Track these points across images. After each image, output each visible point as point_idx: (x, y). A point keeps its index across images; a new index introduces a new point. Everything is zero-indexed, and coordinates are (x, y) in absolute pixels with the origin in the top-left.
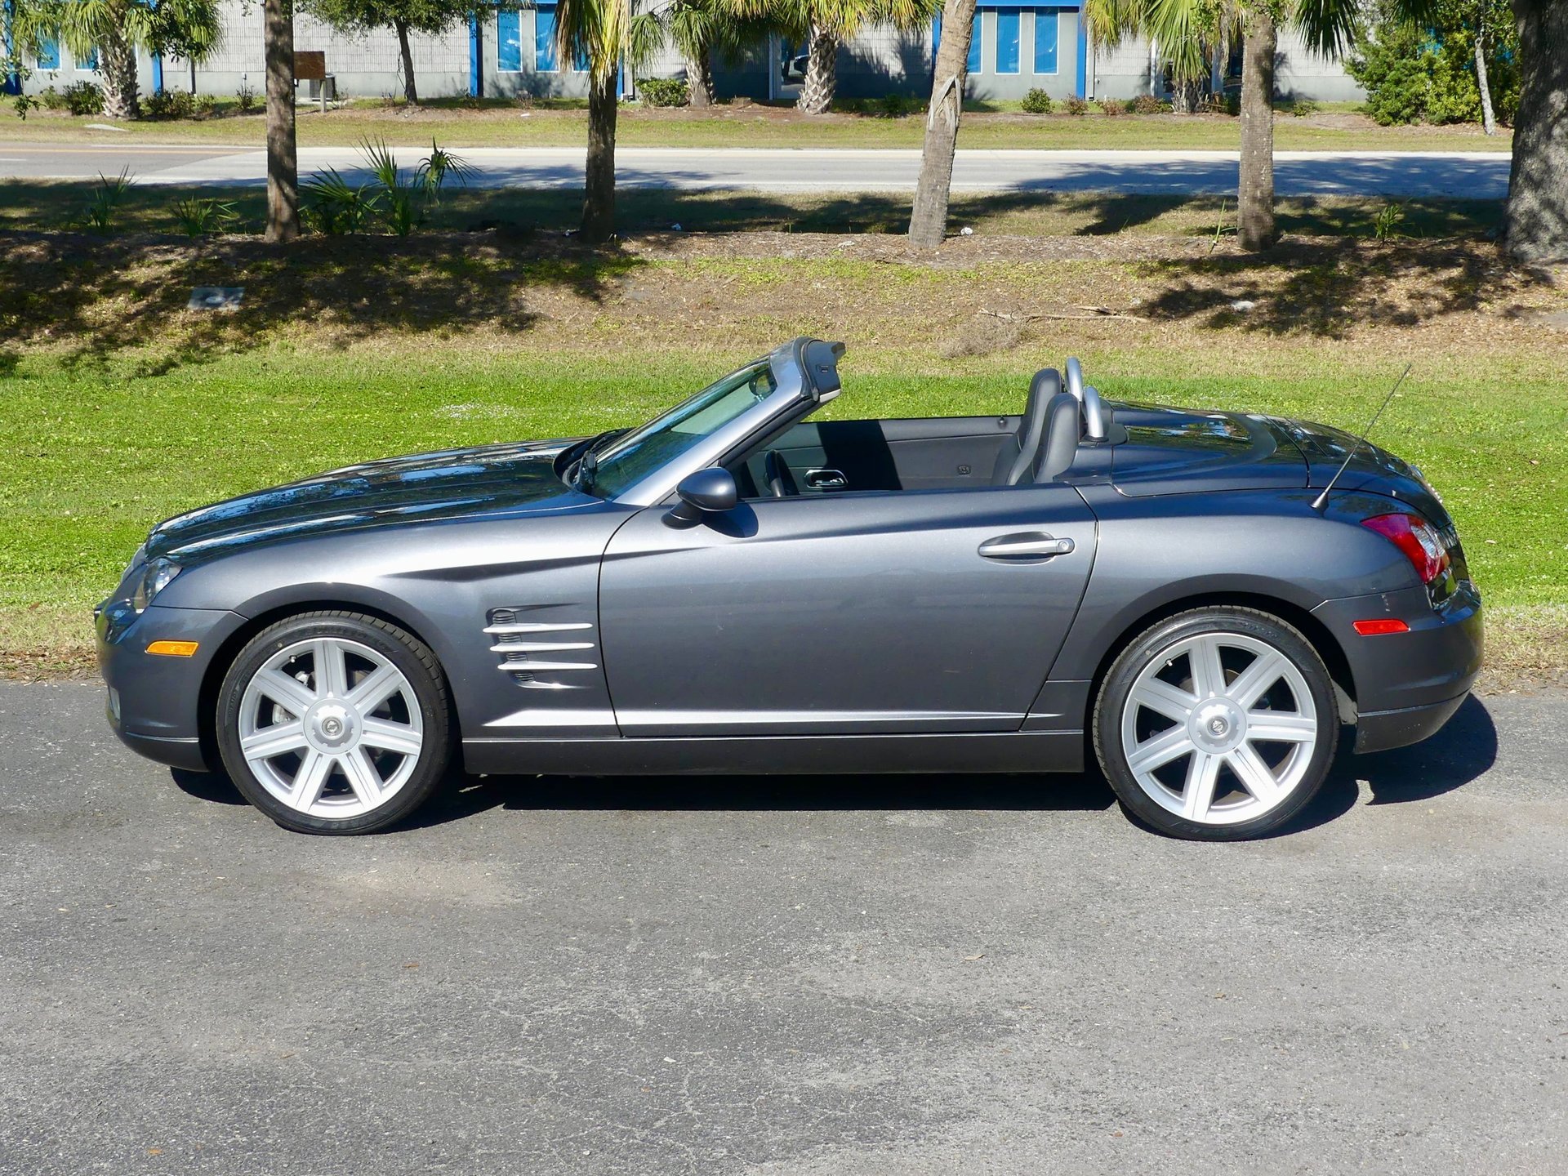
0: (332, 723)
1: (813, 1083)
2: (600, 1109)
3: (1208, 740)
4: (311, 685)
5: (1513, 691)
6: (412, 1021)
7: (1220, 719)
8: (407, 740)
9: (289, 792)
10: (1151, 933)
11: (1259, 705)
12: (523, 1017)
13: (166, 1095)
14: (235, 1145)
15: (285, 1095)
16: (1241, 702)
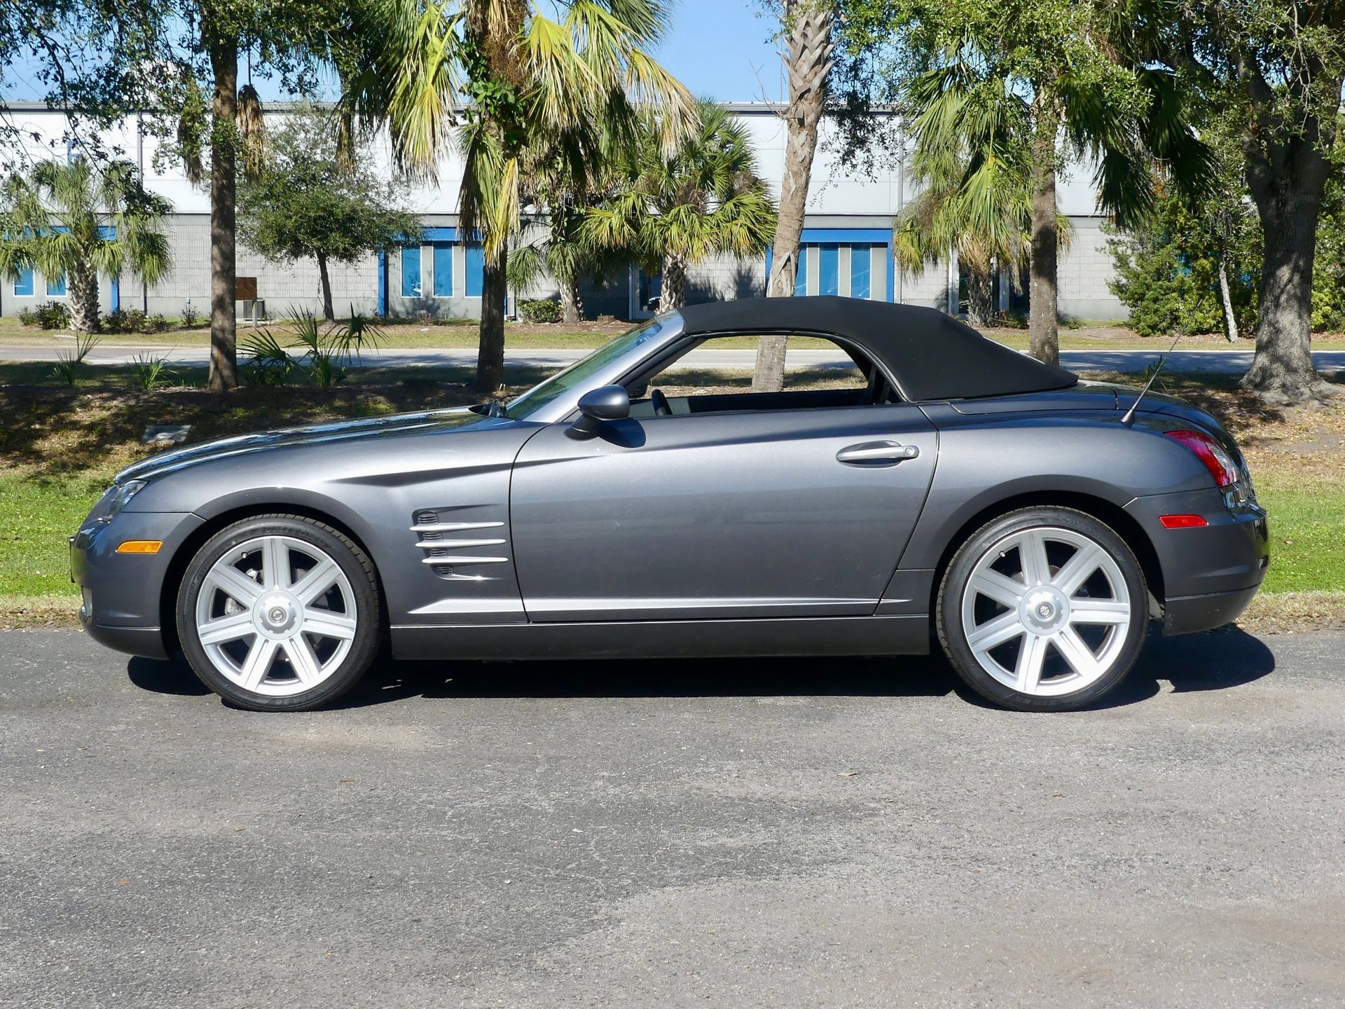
0: (278, 612)
1: (705, 844)
2: (518, 858)
3: (1036, 623)
4: (260, 580)
5: (1291, 632)
6: (349, 811)
7: (1047, 604)
8: (342, 627)
9: (239, 673)
10: (995, 761)
11: (1079, 594)
12: (447, 808)
13: (133, 851)
14: (195, 879)
15: (239, 851)
16: (1065, 589)
